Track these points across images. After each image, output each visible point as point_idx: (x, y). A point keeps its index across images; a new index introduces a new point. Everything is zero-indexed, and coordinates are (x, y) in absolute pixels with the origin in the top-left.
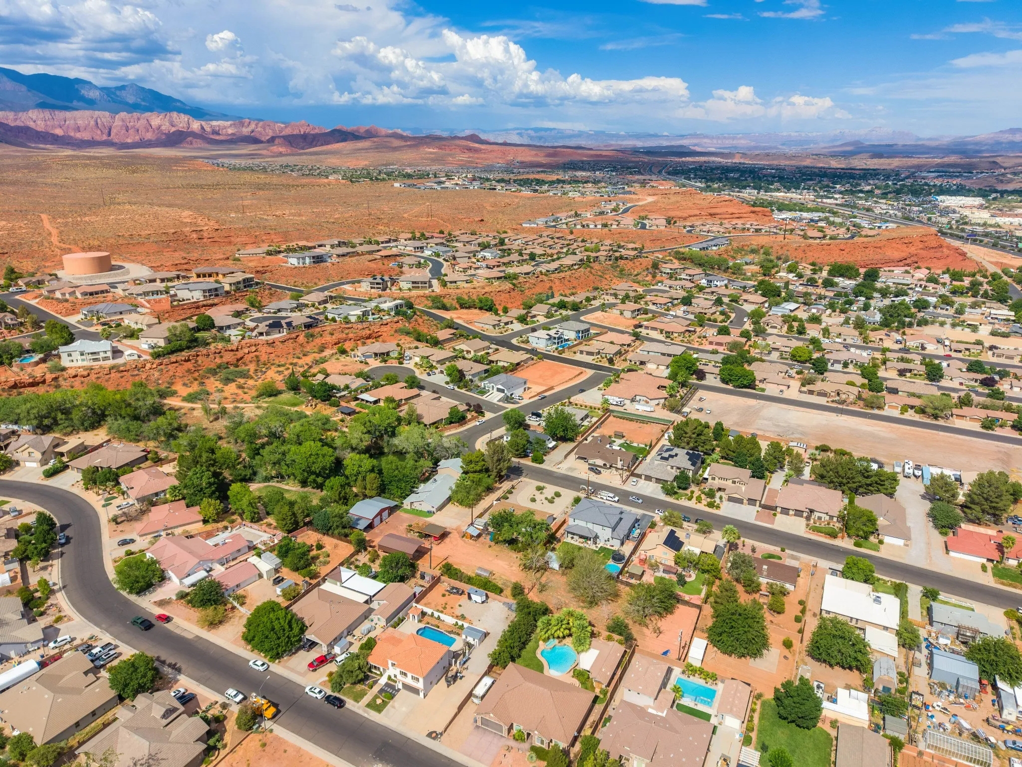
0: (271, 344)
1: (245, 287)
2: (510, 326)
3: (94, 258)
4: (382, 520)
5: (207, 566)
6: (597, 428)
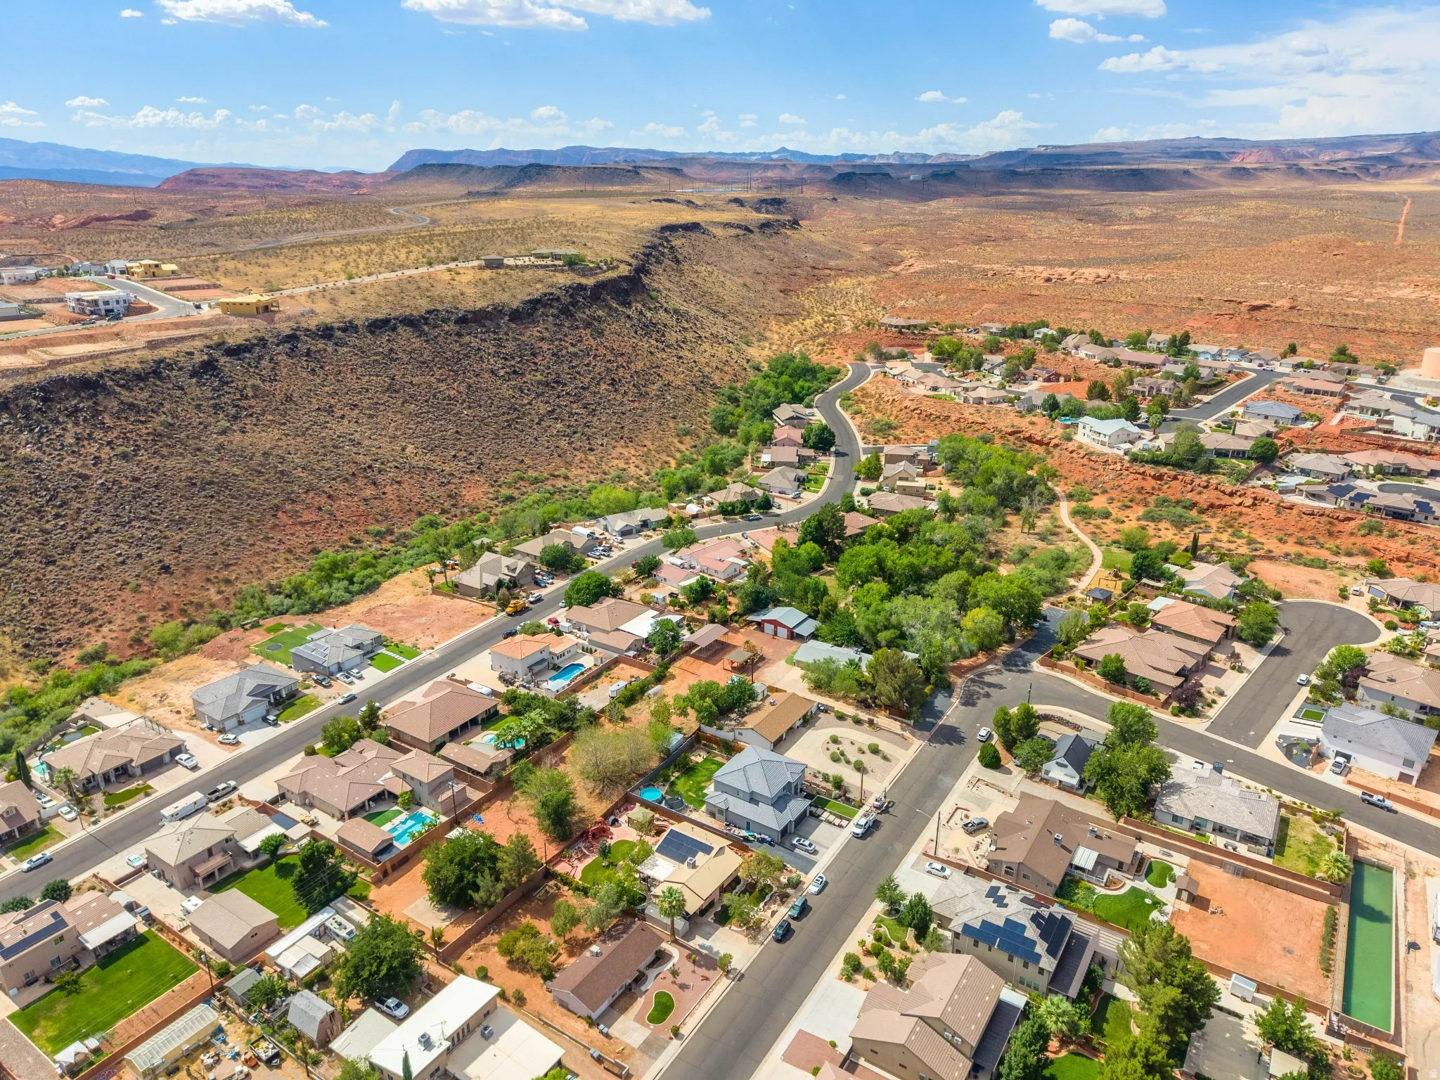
0: (1284, 508)
4: (776, 634)
5: (694, 563)
6: (1221, 864)
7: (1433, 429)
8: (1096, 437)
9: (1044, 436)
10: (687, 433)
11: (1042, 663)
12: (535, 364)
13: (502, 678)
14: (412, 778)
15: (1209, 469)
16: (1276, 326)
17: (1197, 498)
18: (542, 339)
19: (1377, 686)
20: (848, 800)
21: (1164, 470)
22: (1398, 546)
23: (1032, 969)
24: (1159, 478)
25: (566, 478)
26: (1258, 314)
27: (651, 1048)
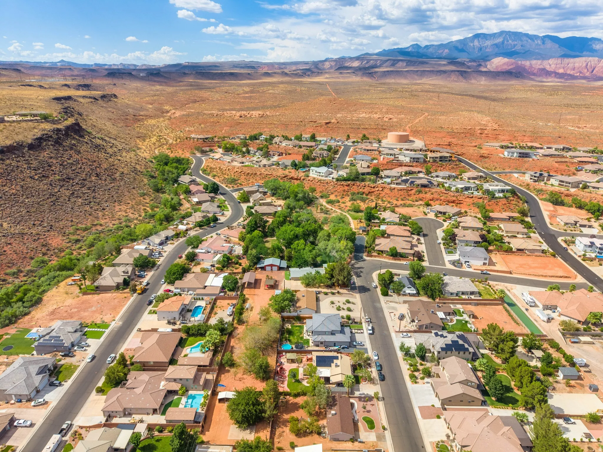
0: (392, 189)
1: (440, 161)
2: (582, 229)
3: (398, 135)
4: (272, 269)
5: (209, 250)
6: (470, 304)
7: (411, 158)
8: (319, 174)
9: (298, 176)
10: (145, 194)
11: (368, 256)
12: (53, 170)
13: (169, 323)
14: (181, 379)
15: (363, 180)
16: (336, 129)
17: (364, 191)
18: (51, 158)
19: (462, 239)
20: (356, 323)
21: (349, 182)
22: (429, 196)
23: (467, 353)
24: (348, 185)
25: (101, 225)
26: (329, 125)
27: (381, 438)
